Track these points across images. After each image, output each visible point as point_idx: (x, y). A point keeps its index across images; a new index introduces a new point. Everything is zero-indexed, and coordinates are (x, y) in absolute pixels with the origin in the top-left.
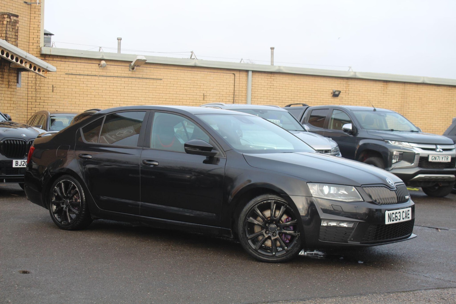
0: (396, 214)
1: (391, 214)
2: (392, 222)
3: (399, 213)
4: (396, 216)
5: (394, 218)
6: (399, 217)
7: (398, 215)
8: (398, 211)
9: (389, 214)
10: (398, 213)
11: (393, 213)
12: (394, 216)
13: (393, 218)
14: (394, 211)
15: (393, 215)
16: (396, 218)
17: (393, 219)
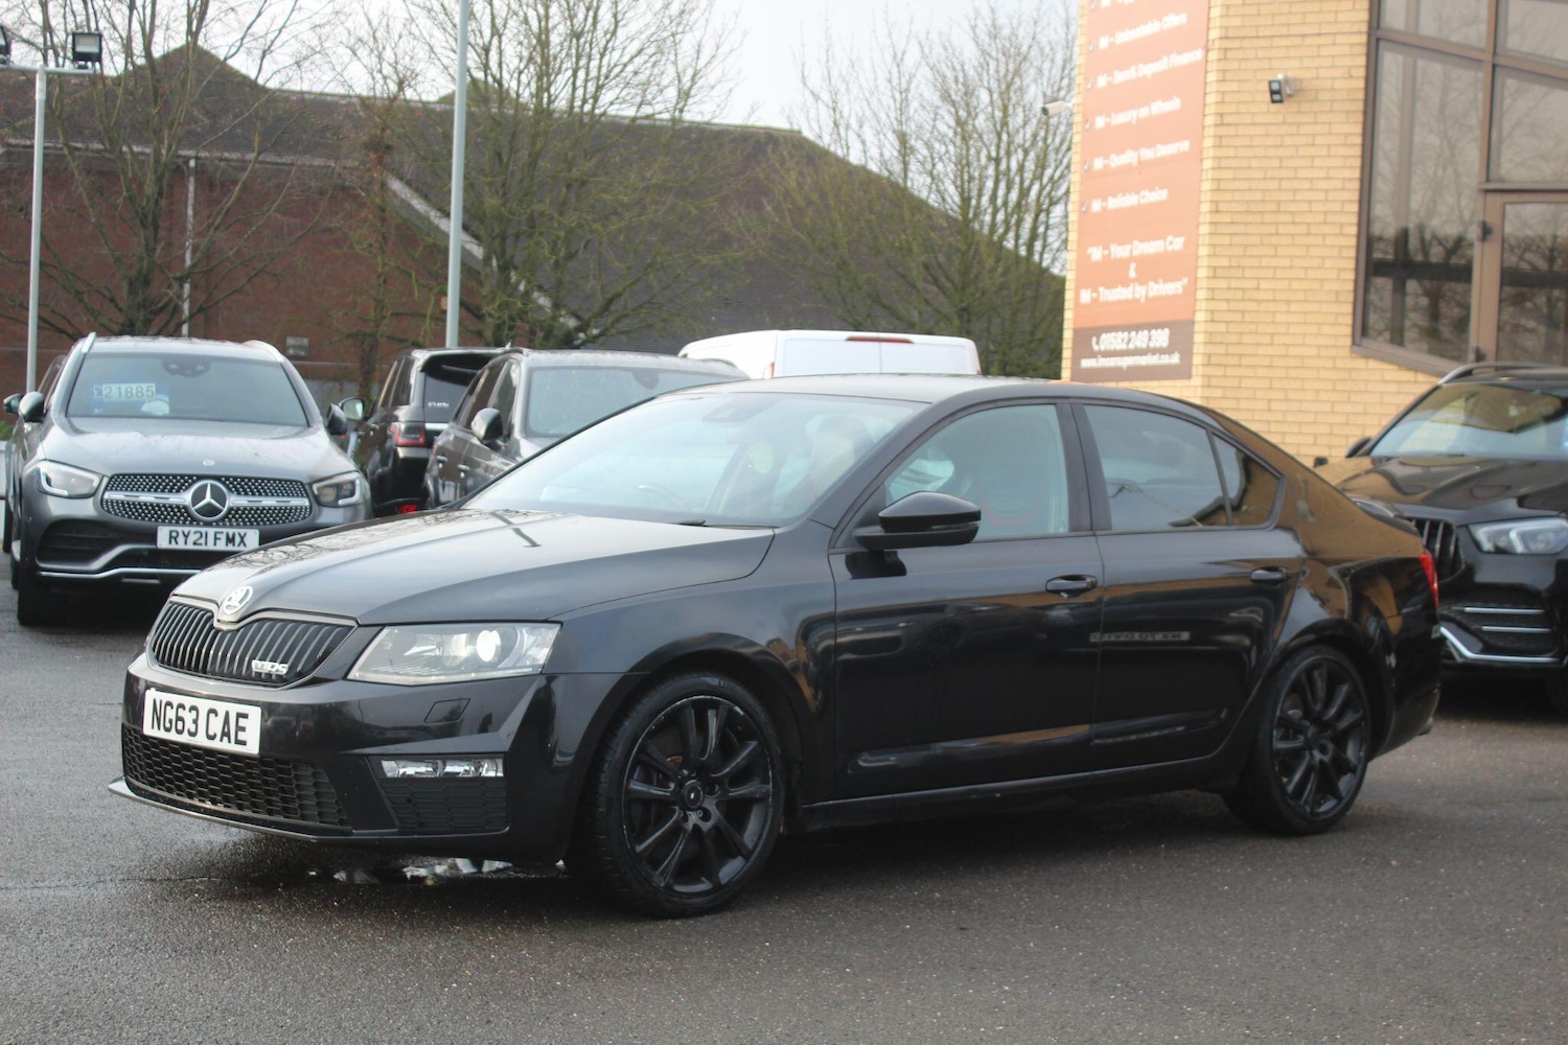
0: (180, 710)
1: (161, 702)
2: (162, 734)
3: (194, 712)
4: (179, 719)
5: (171, 721)
6: (190, 725)
7: (189, 717)
8: (188, 701)
9: (155, 701)
10: (187, 708)
11: (169, 704)
12: (171, 714)
13: (167, 720)
14: (176, 699)
15: (168, 708)
16: (180, 724)
17: (168, 725)
